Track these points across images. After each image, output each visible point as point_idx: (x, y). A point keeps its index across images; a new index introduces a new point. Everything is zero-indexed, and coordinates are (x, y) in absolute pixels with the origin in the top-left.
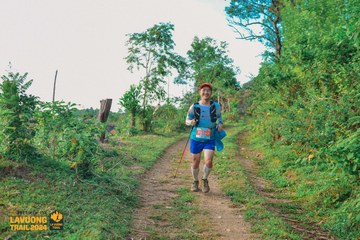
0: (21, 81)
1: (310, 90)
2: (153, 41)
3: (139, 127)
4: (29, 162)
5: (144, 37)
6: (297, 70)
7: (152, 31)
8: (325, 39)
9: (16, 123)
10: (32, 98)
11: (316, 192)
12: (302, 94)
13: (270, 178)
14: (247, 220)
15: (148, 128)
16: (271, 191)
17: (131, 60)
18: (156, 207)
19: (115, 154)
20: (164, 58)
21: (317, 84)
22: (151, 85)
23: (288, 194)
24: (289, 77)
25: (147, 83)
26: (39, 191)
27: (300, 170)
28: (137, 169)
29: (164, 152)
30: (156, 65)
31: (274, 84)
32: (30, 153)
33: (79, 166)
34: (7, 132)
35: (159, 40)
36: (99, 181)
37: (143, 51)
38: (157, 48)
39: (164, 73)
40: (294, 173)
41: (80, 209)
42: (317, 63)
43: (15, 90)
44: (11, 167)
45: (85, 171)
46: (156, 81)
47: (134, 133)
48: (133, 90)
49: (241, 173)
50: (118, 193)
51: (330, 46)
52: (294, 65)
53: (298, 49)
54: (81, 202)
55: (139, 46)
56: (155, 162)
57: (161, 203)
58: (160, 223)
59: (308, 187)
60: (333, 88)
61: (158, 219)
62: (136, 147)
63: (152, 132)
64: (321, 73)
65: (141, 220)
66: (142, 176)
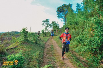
1: (71, 29)
2: (46, 22)
3: (44, 35)
4: (27, 42)
5: (45, 21)
6: (69, 26)
7: (46, 20)
8: (73, 21)
9: (25, 35)
10: (27, 31)
15: (45, 35)
17: (43, 25)
18: (48, 48)
19: (41, 40)
21: (72, 28)
22: (46, 29)
25: (45, 28)
26: (29, 46)
28: (44, 42)
29: (48, 39)
30: (47, 25)
32: (27, 40)
34: (24, 37)
35: (47, 22)
36: (38, 44)
37: (45, 23)
38: (47, 23)
39: (48, 27)
43: (25, 30)
44: (24, 43)
45: (36, 43)
47: (43, 36)
48: (43, 29)
50: (42, 46)
51: (74, 22)
53: (69, 23)
54: (36, 48)
55: (44, 23)
58: (48, 51)
60: (75, 29)
62: (44, 39)
63: (46, 36)
64: (73, 27)
65: (45, 50)
66: (45, 43)
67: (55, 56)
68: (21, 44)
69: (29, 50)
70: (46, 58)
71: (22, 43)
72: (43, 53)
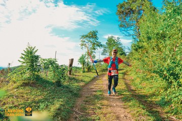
0: (33, 49)
1: (150, 51)
2: (90, 37)
3: (86, 70)
4: (36, 81)
5: (87, 36)
6: (145, 44)
7: (90, 33)
9: (32, 66)
10: (38, 56)
11: (154, 90)
12: (147, 53)
13: (135, 86)
14: (123, 101)
15: (89, 70)
16: (136, 91)
17: (82, 45)
18: (87, 97)
19: (74, 78)
20: (94, 44)
21: (153, 48)
22: (89, 54)
23: (142, 91)
24: (142, 47)
26: (38, 91)
27: (147, 82)
29: (94, 78)
30: (91, 46)
31: (136, 50)
33: (56, 82)
35: (92, 37)
36: (64, 88)
38: (92, 40)
39: (94, 49)
40: (145, 83)
41: (54, 98)
42: (153, 40)
43: (31, 53)
44: (29, 83)
45: (58, 84)
46: (92, 52)
48: (83, 56)
49: (123, 84)
50: (71, 92)
51: (158, 34)
52: (143, 42)
53: (145, 36)
54: (55, 95)
55: (85, 40)
56: (90, 82)
57: (89, 96)
58: (87, 103)
59: (150, 88)
60: (159, 49)
61: (87, 101)
63: (91, 72)
64: (154, 44)
65: (80, 102)
66: (83, 86)
67: (102, 115)
68: (21, 86)
69: (37, 98)
70: (76, 118)
71: (24, 83)
72: (72, 107)
